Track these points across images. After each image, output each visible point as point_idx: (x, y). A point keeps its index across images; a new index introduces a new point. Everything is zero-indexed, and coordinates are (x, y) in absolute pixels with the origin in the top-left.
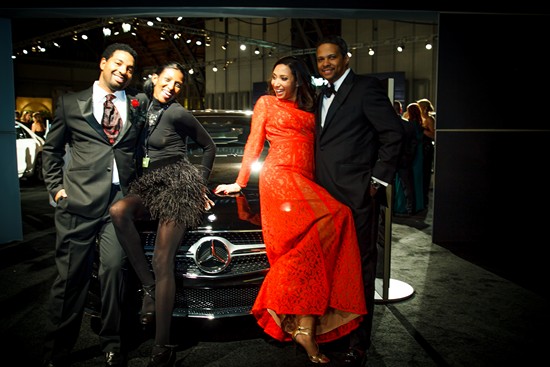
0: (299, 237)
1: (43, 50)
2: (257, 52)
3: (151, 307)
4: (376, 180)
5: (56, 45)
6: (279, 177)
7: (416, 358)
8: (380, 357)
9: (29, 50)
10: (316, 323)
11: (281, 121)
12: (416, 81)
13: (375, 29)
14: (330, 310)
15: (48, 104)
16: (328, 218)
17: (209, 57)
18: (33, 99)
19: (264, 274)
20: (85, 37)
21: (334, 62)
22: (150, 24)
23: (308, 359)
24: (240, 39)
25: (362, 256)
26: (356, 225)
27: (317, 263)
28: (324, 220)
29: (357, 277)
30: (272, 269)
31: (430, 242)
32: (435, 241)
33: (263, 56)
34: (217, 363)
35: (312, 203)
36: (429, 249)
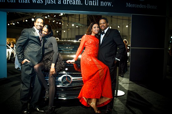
0: (93, 75)
1: (14, 24)
2: (77, 27)
3: (48, 96)
4: (116, 59)
5: (18, 23)
6: (87, 57)
7: (126, 112)
8: (116, 111)
9: (10, 24)
10: (97, 101)
11: (90, 42)
12: (123, 36)
13: (112, 21)
14: (102, 97)
15: (14, 40)
16: (102, 70)
17: (63, 28)
18: (10, 39)
19: (82, 86)
20: (27, 21)
21: (105, 25)
22: (46, 17)
23: (95, 112)
24: (72, 23)
25: (112, 81)
26: (110, 72)
27: (98, 83)
28: (101, 70)
29: (110, 87)
30: (84, 85)
31: (129, 80)
32: (130, 80)
33: (79, 28)
34: (67, 113)
35: (97, 65)
36: (128, 82)
